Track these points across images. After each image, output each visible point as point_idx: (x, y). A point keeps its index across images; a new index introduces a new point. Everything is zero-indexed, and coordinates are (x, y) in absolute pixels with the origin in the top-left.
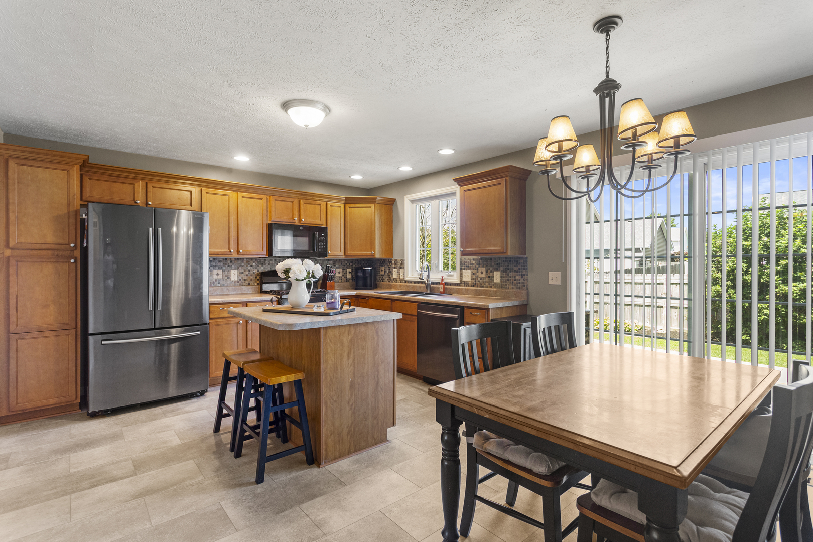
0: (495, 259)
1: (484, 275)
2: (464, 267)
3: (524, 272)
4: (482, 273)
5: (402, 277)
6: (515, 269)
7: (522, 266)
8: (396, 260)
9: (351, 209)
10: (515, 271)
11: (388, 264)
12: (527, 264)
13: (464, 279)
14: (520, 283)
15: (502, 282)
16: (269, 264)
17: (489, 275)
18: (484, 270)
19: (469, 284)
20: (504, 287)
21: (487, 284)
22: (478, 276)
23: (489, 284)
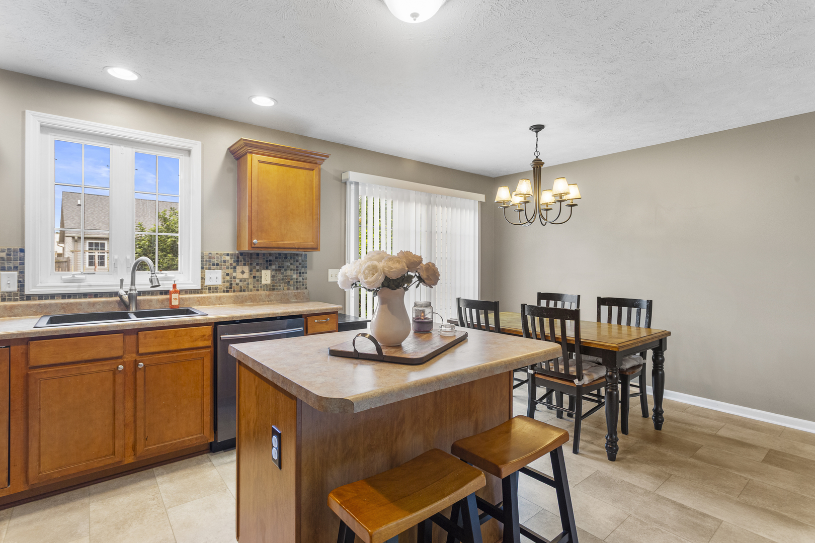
0: (264, 254)
1: (246, 276)
2: (208, 263)
3: (303, 270)
4: (243, 273)
5: (8, 285)
6: (292, 267)
7: (300, 264)
10: (291, 270)
12: (306, 261)
13: (208, 283)
14: (297, 282)
15: (273, 283)
17: (253, 275)
18: (246, 269)
19: (221, 289)
20: (277, 289)
21: (251, 287)
22: (235, 278)
23: (254, 287)
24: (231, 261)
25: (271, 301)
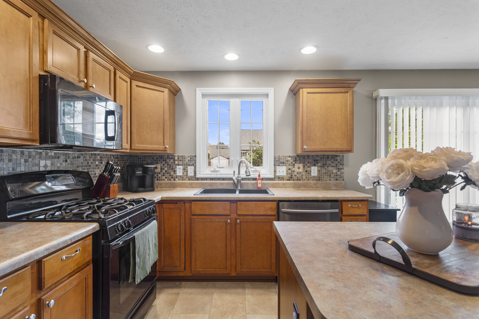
0: (313, 156)
1: (301, 170)
2: (278, 162)
3: (341, 167)
4: (299, 168)
5: (191, 173)
6: (332, 164)
7: (339, 162)
8: (182, 156)
9: (138, 88)
10: (332, 166)
11: (168, 160)
12: (343, 160)
13: (278, 174)
14: (336, 175)
15: (319, 175)
16: (10, 160)
17: (306, 170)
18: (301, 166)
19: (286, 178)
20: (322, 180)
21: (304, 177)
22: (294, 171)
23: (306, 178)
24: (292, 161)
25: (317, 187)
